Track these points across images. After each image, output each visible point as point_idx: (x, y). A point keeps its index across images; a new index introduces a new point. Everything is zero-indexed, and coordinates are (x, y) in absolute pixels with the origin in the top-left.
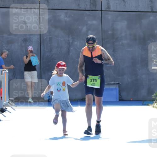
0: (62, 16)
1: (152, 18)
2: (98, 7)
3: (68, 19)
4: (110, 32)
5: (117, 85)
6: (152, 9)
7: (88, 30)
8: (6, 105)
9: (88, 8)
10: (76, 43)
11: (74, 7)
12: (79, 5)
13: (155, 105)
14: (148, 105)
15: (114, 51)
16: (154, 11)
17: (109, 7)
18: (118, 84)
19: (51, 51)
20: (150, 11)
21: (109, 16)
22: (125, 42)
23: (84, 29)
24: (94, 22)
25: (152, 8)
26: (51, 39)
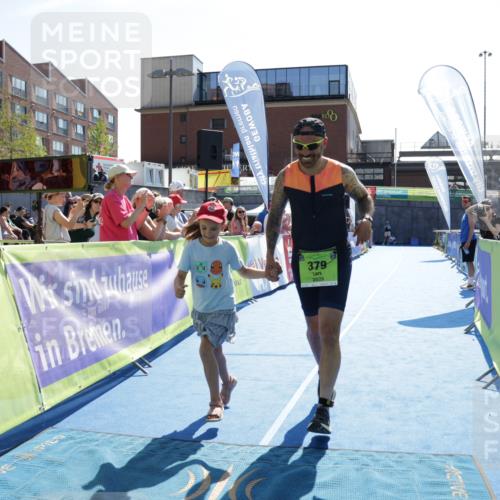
2: (411, 206)
4: (415, 216)
9: (406, 206)
12: (403, 205)
15: (417, 223)
16: (434, 208)
21: (415, 210)
22: (422, 220)
23: (405, 215)
24: (409, 212)
25: (433, 206)
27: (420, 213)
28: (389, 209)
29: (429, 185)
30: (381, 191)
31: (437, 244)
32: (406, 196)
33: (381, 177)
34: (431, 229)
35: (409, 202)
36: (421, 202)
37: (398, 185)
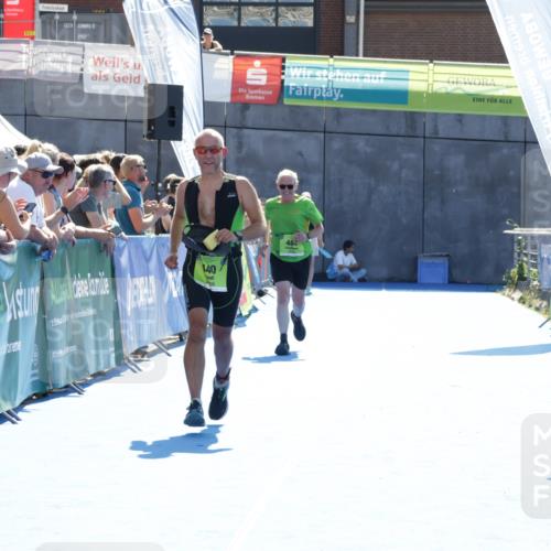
0: (361, 144)
1: (505, 151)
2: (419, 132)
3: (368, 150)
4: (437, 172)
5: (446, 259)
6: (506, 137)
7: (401, 168)
8: (267, 285)
9: (402, 132)
10: (381, 188)
11: (380, 130)
12: (388, 128)
13: (507, 291)
14: (494, 291)
15: (443, 202)
16: (510, 139)
17: (436, 132)
18: (447, 256)
19: (340, 200)
20: (503, 139)
21: (437, 147)
22: (461, 188)
23: (396, 166)
24: (412, 156)
25: (506, 134)
26: (341, 182)
27: (456, 161)
28: (337, 144)
29: (492, 52)
30: (306, 72)
31: (521, 282)
32: (401, 96)
33: (305, 18)
34: (496, 223)
35: (412, 117)
36: (460, 118)
37: (373, 51)
